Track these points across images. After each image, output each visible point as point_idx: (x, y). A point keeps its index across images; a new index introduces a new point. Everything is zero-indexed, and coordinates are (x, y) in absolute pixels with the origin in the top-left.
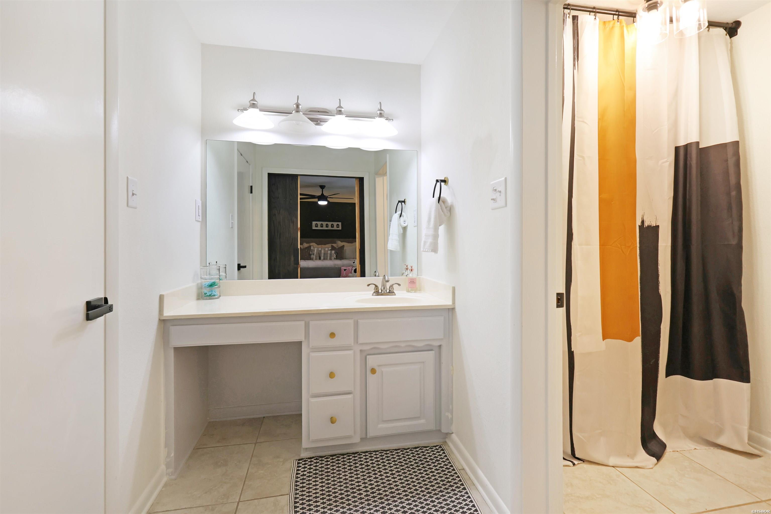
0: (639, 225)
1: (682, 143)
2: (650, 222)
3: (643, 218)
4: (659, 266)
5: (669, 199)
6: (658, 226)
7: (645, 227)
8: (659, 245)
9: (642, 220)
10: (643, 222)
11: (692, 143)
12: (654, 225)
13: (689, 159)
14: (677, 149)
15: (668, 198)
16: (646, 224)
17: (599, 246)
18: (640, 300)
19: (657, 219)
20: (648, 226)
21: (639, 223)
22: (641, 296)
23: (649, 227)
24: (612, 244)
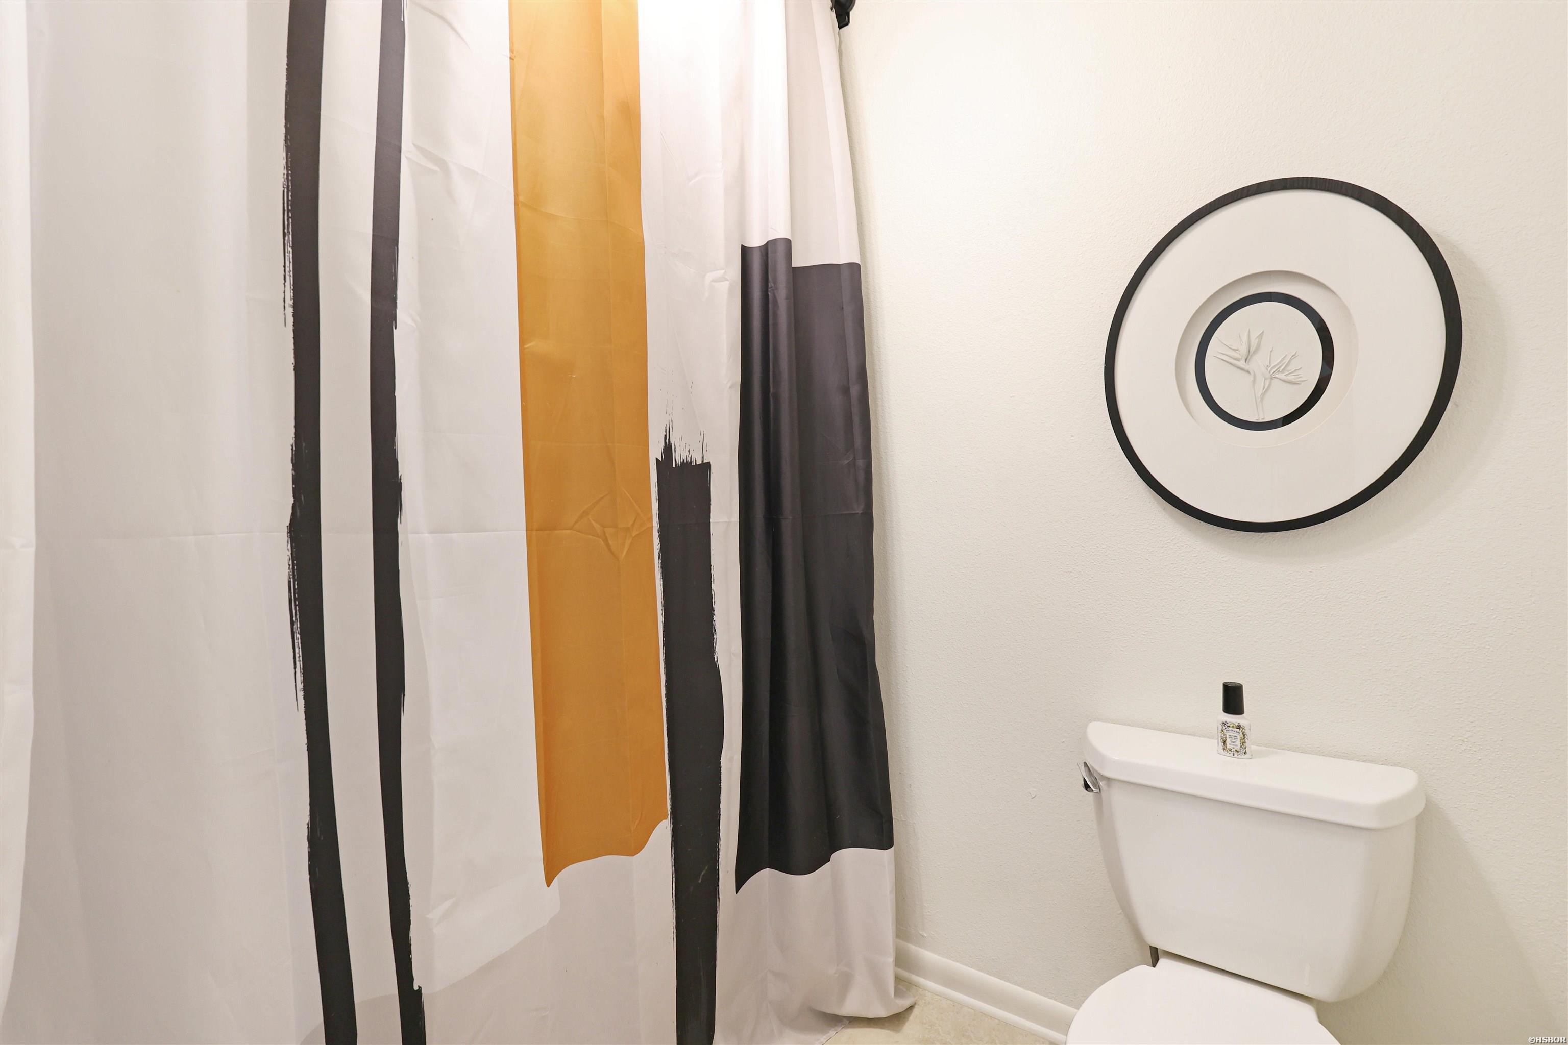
0: (657, 459)
1: (756, 241)
2: (689, 451)
3: (668, 438)
4: (712, 583)
5: (731, 387)
6: (709, 464)
7: (674, 466)
8: (713, 520)
9: (665, 443)
10: (668, 449)
11: (776, 239)
12: (699, 462)
13: (773, 285)
14: (745, 252)
15: (729, 385)
16: (678, 457)
17: (525, 532)
18: (664, 699)
19: (705, 445)
20: (683, 463)
21: (656, 452)
22: (666, 687)
23: (686, 465)
24: (576, 522)
